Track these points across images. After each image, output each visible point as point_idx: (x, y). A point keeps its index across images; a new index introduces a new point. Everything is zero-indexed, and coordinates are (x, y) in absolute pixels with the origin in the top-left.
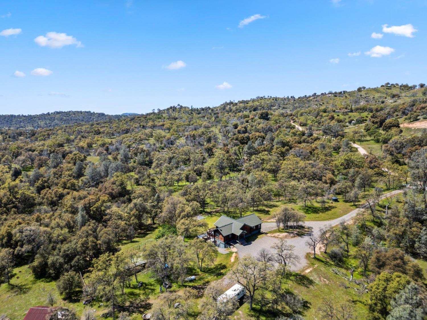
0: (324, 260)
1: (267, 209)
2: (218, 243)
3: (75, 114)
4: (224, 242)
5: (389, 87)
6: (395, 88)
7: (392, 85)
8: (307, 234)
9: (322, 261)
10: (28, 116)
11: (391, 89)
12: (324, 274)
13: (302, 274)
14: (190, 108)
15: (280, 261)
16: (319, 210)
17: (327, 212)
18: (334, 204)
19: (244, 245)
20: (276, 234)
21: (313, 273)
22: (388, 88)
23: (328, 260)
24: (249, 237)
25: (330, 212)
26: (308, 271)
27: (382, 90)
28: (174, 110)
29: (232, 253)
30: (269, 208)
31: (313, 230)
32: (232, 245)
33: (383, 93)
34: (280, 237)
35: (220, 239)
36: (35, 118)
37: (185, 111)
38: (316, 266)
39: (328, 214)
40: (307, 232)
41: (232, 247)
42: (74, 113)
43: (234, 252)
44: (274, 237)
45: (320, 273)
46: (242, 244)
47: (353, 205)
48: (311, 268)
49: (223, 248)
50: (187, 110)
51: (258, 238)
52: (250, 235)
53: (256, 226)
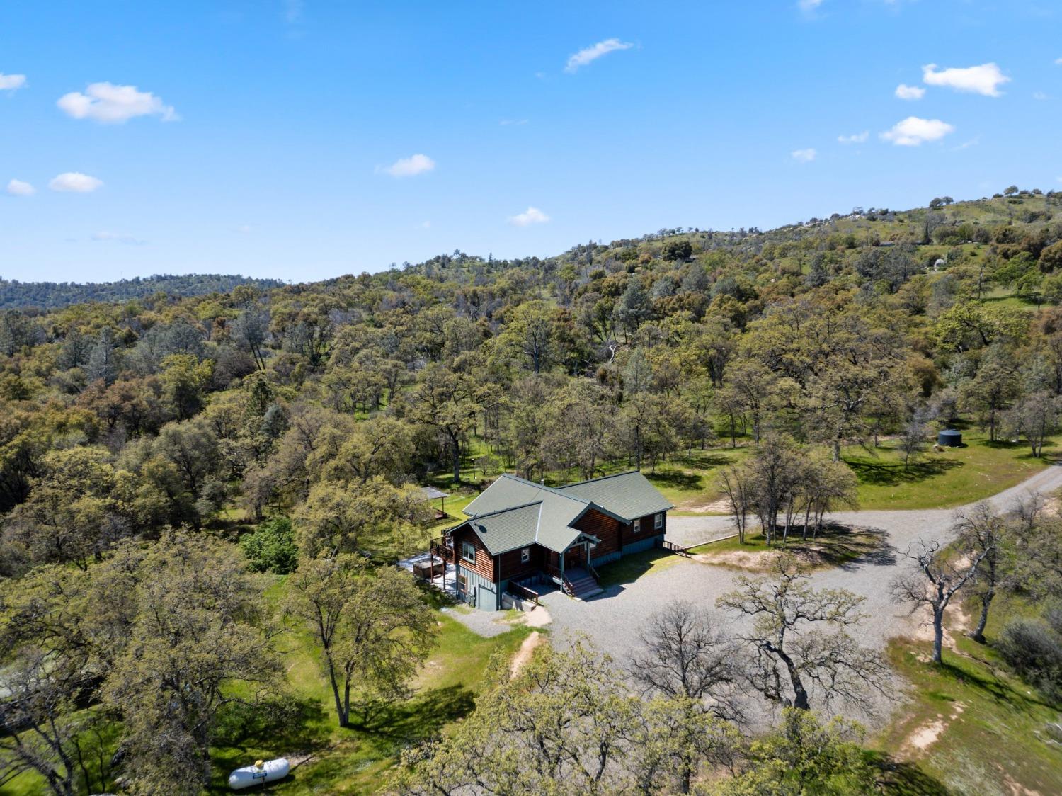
0: (984, 676)
1: (688, 472)
2: (470, 588)
3: (202, 282)
4: (495, 580)
5: (1015, 197)
6: (1032, 200)
7: (1024, 193)
8: (868, 554)
9: (980, 683)
10: (86, 287)
11: (1021, 203)
12: (1019, 760)
13: (899, 758)
14: (487, 261)
15: (772, 682)
16: (893, 473)
17: (927, 481)
18: (950, 453)
19: (586, 599)
20: (733, 556)
21: (960, 754)
22: (1012, 199)
23: (1001, 674)
24: (613, 563)
25: (938, 479)
26: (924, 738)
27: (997, 204)
28: (443, 266)
29: (522, 632)
30: (697, 467)
31: (890, 541)
32: (531, 597)
33: (1001, 213)
34: (748, 565)
35: (477, 569)
36: (103, 290)
37: (473, 266)
38: (959, 707)
39: (934, 487)
40: (865, 550)
41: (527, 604)
42: (201, 279)
43: (531, 630)
44: (723, 565)
45: (995, 752)
46: (575, 592)
47: (1029, 456)
48: (935, 719)
49: (489, 609)
50: (478, 263)
51: (652, 570)
52: (619, 555)
53: (643, 519)
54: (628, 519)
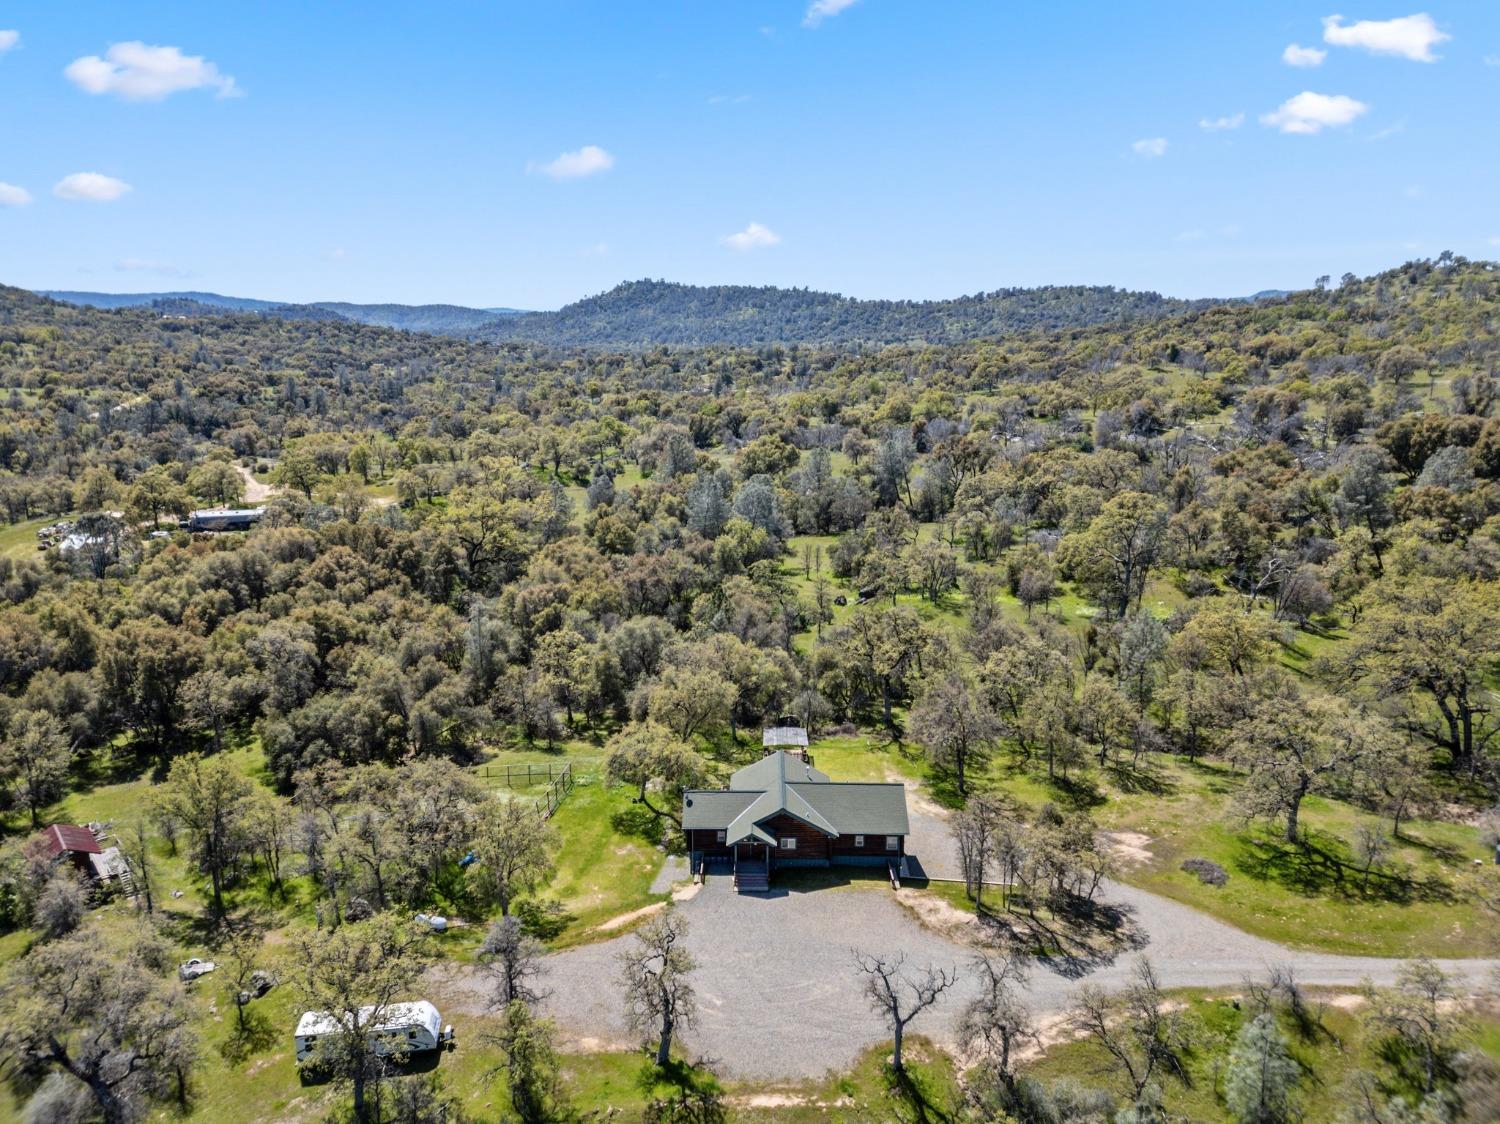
8: (1071, 958)
13: (727, 1099)
19: (742, 892)
24: (817, 869)
26: (769, 1100)
29: (662, 899)
34: (930, 918)
41: (696, 877)
43: (668, 900)
44: (909, 908)
46: (739, 883)
48: (806, 1096)
51: (841, 888)
52: (826, 863)
53: (868, 837)
54: (835, 832)
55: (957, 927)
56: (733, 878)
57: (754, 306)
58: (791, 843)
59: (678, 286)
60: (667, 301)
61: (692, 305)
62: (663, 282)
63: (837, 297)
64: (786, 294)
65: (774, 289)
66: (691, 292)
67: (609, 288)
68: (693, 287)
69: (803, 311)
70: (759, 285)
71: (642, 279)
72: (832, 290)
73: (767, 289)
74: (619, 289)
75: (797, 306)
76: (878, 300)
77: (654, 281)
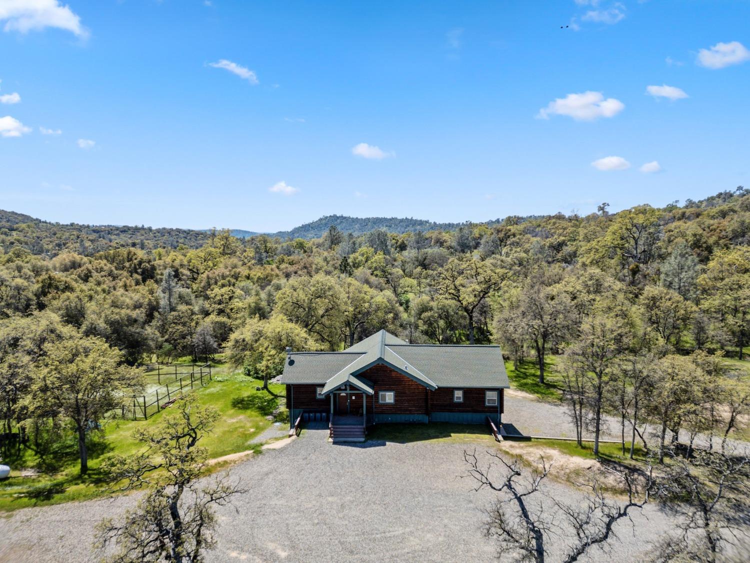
19: (337, 442)
20: (542, 452)
24: (417, 424)
32: (297, 427)
43: (257, 449)
44: (518, 456)
46: (335, 434)
51: (442, 440)
52: (425, 419)
53: (467, 391)
54: (434, 384)
55: (577, 473)
56: (329, 431)
57: (386, 226)
58: (389, 397)
59: (349, 218)
60: (344, 224)
61: (356, 226)
62: (342, 216)
63: (427, 222)
64: (402, 221)
65: (396, 219)
66: (356, 221)
67: (316, 219)
68: (357, 218)
69: (411, 228)
70: (389, 217)
71: (332, 215)
72: (424, 219)
73: (393, 218)
74: (321, 220)
75: (407, 226)
76: (447, 223)
77: (338, 215)
